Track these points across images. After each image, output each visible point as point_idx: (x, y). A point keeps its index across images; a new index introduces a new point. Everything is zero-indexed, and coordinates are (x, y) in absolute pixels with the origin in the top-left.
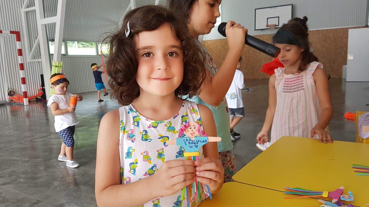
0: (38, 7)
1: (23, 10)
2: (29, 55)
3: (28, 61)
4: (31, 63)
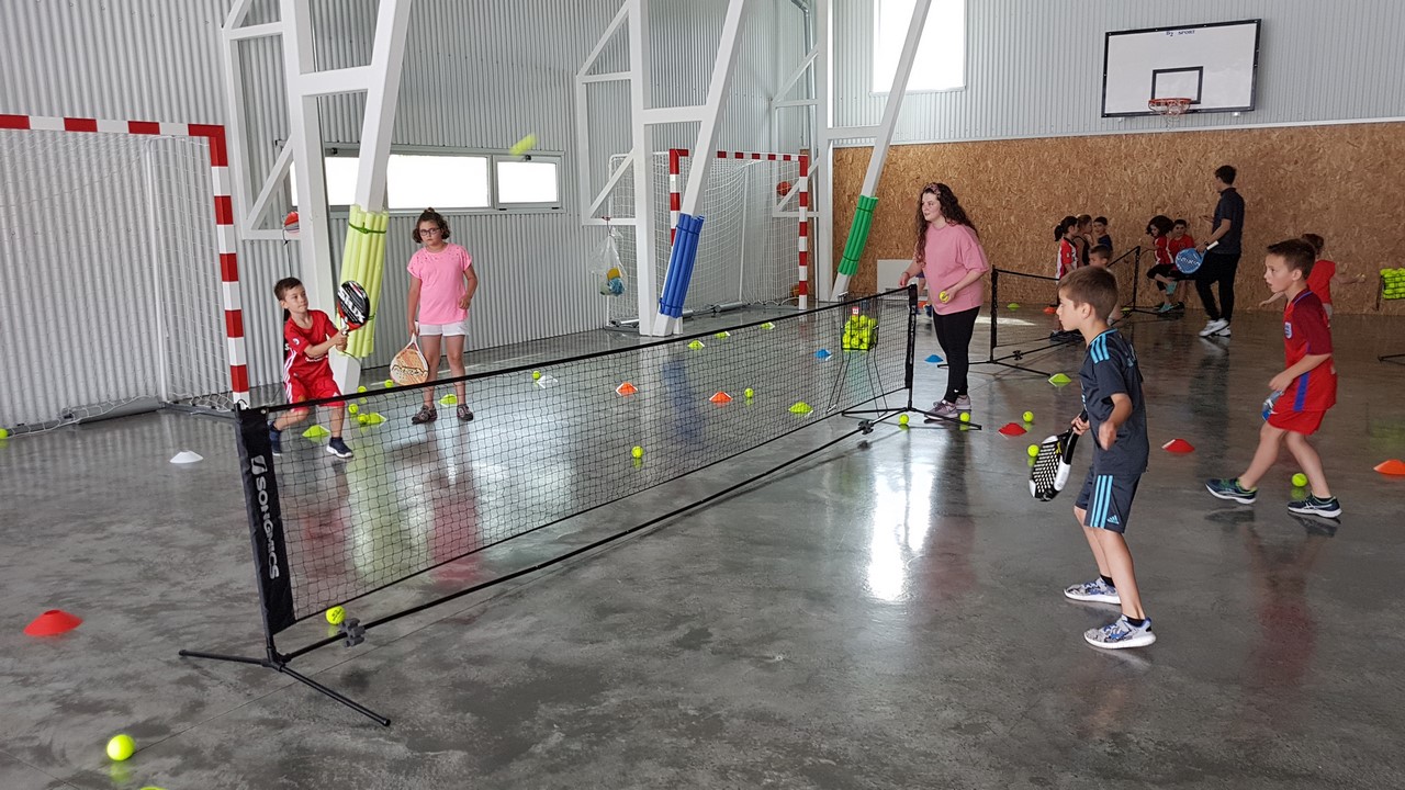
0: (290, 24)
1: (229, 34)
2: (248, 211)
3: (242, 236)
4: (252, 242)
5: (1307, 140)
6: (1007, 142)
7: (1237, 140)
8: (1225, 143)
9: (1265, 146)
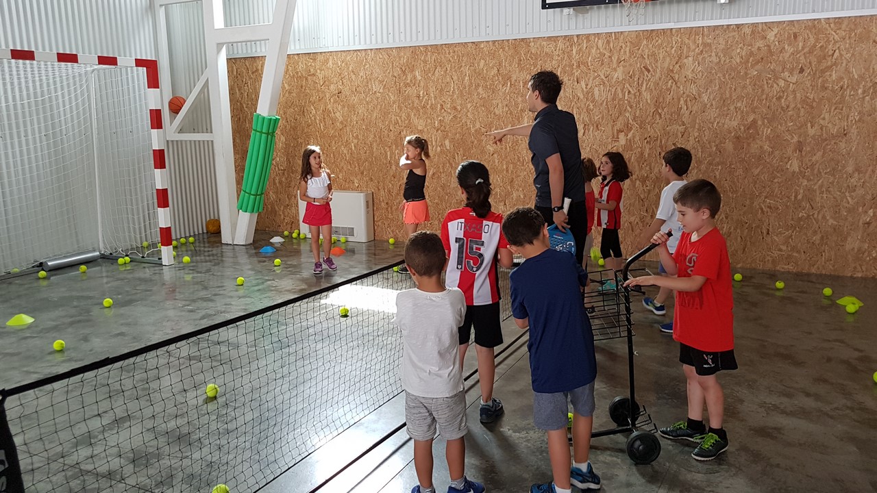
5: (817, 40)
6: (436, 48)
7: (721, 40)
8: (705, 45)
9: (759, 49)
